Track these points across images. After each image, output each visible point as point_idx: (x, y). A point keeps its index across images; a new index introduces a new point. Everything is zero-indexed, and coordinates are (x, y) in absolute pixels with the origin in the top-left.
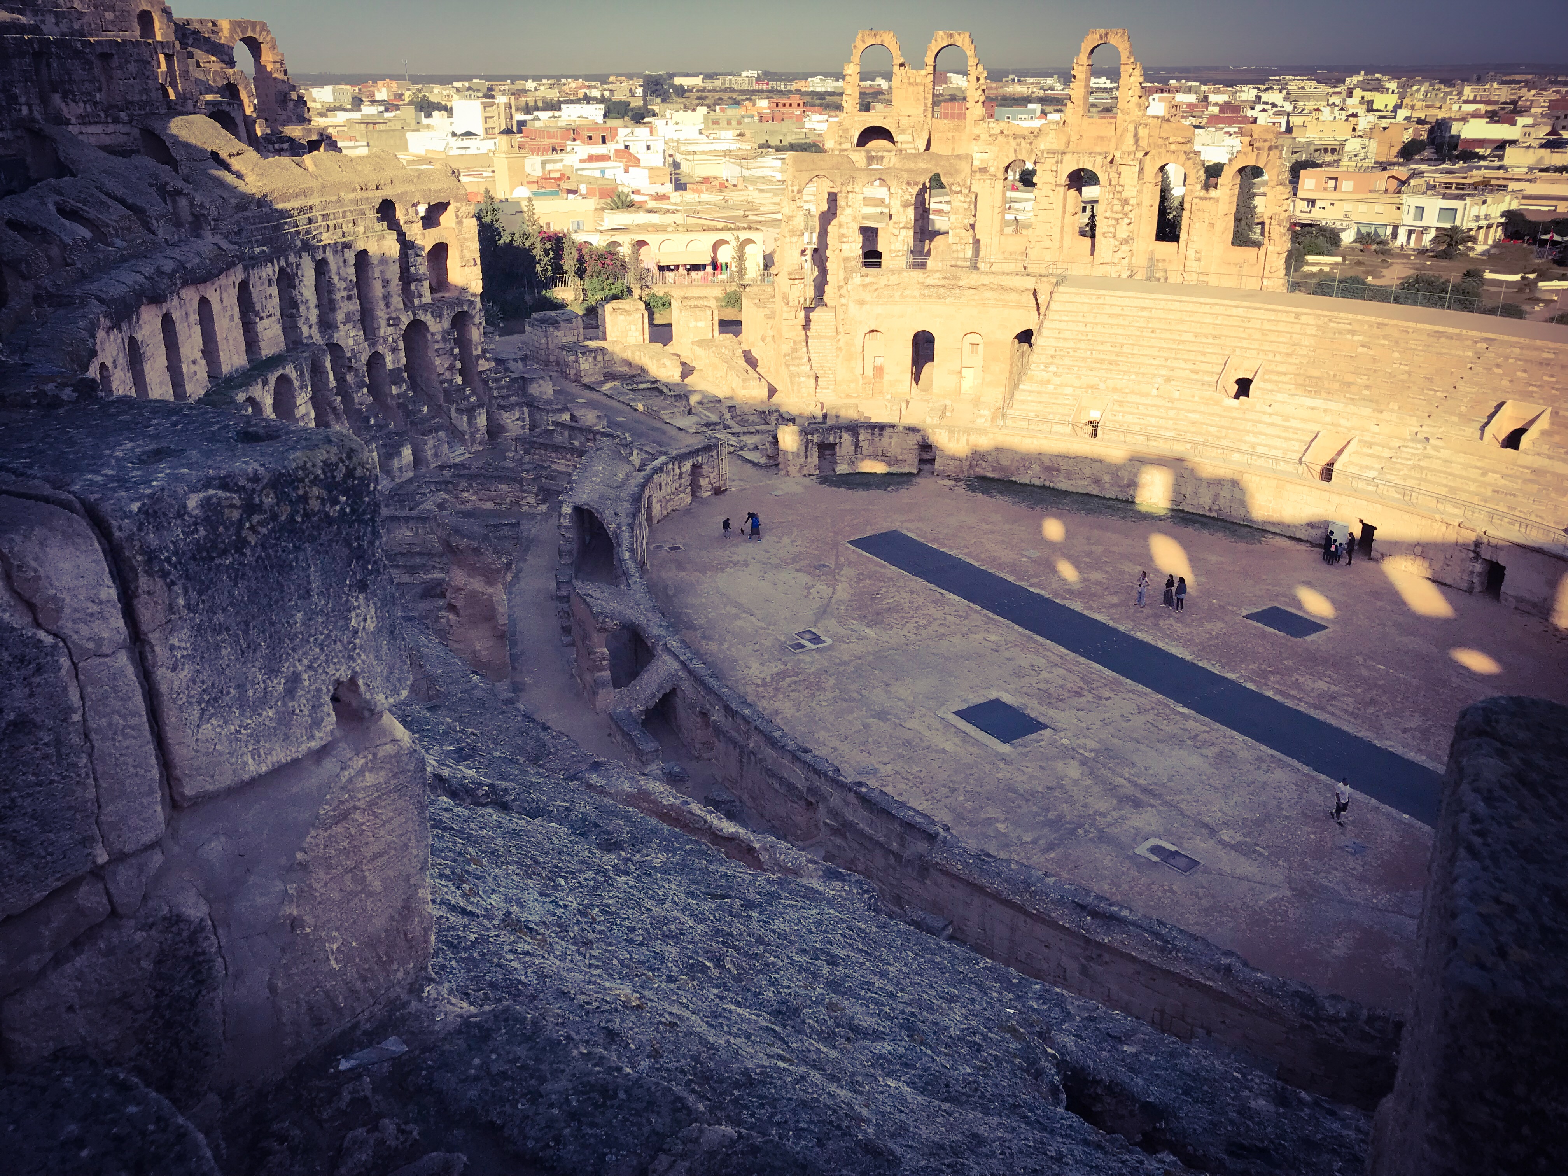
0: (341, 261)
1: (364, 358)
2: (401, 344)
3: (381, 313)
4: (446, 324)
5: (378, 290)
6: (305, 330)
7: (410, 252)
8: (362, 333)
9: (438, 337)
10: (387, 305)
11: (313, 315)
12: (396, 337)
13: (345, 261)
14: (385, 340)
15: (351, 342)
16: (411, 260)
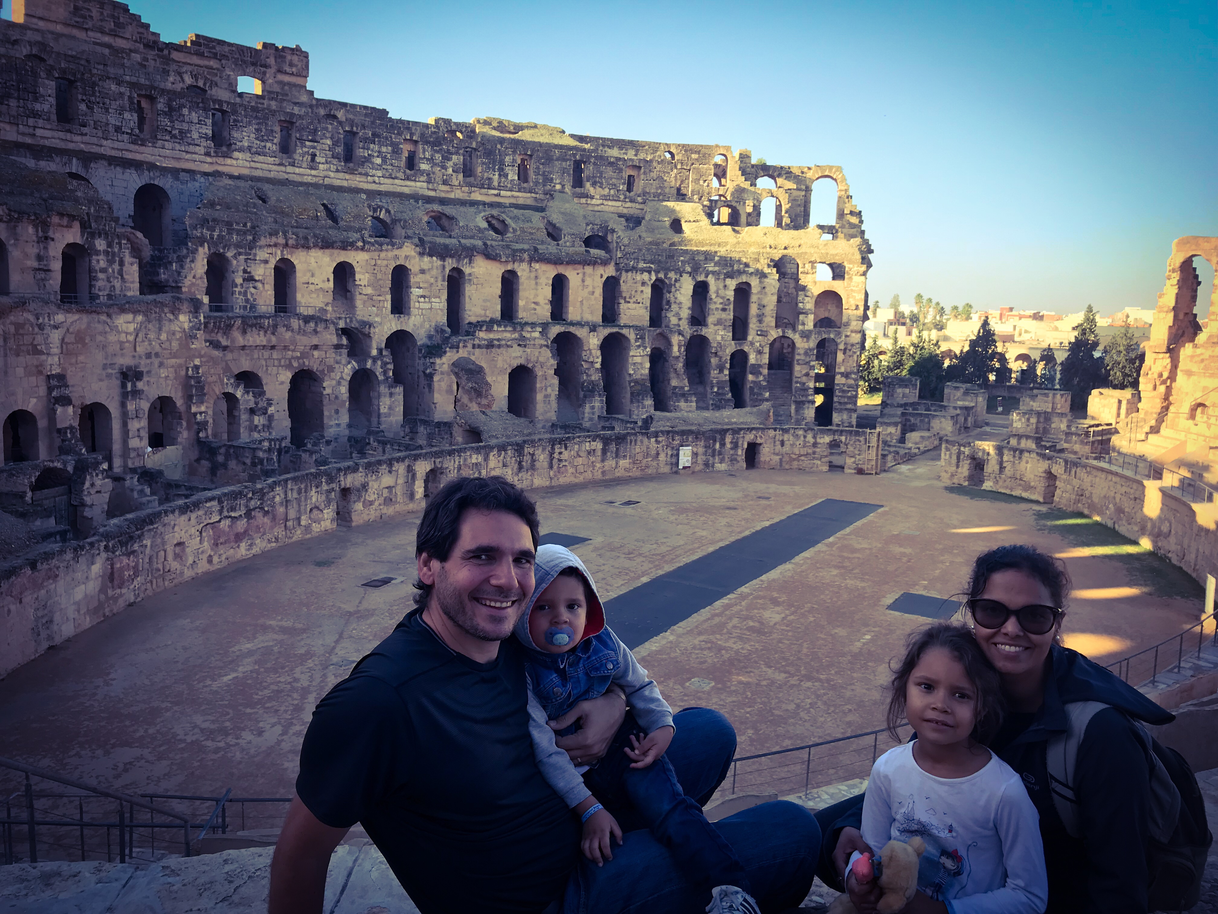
0: (721, 286)
1: (729, 351)
2: (767, 350)
3: (753, 325)
4: (812, 343)
5: (753, 310)
6: (674, 320)
7: (800, 293)
8: (731, 334)
9: (802, 351)
10: (760, 321)
11: (685, 313)
12: (763, 344)
13: (725, 286)
14: (752, 344)
15: (719, 338)
16: (800, 298)
